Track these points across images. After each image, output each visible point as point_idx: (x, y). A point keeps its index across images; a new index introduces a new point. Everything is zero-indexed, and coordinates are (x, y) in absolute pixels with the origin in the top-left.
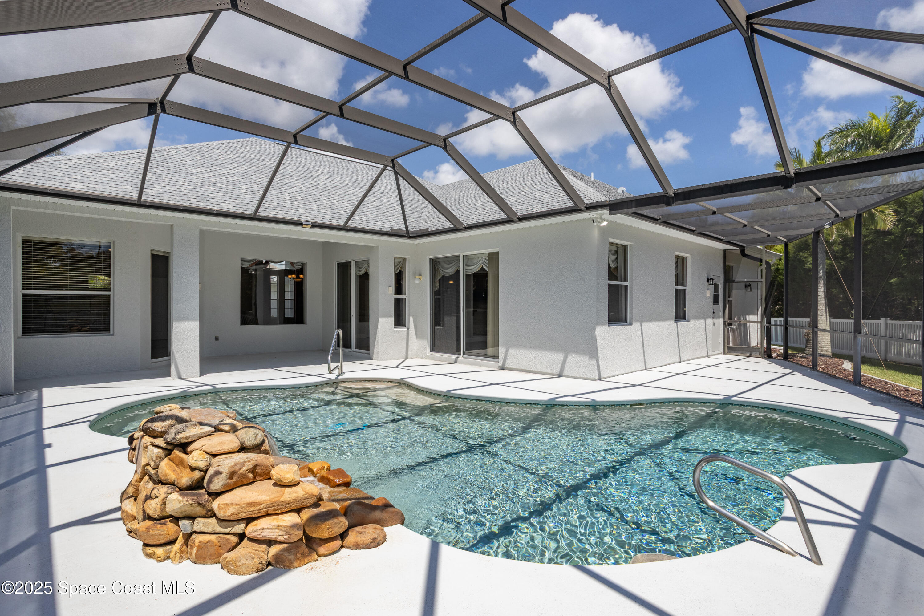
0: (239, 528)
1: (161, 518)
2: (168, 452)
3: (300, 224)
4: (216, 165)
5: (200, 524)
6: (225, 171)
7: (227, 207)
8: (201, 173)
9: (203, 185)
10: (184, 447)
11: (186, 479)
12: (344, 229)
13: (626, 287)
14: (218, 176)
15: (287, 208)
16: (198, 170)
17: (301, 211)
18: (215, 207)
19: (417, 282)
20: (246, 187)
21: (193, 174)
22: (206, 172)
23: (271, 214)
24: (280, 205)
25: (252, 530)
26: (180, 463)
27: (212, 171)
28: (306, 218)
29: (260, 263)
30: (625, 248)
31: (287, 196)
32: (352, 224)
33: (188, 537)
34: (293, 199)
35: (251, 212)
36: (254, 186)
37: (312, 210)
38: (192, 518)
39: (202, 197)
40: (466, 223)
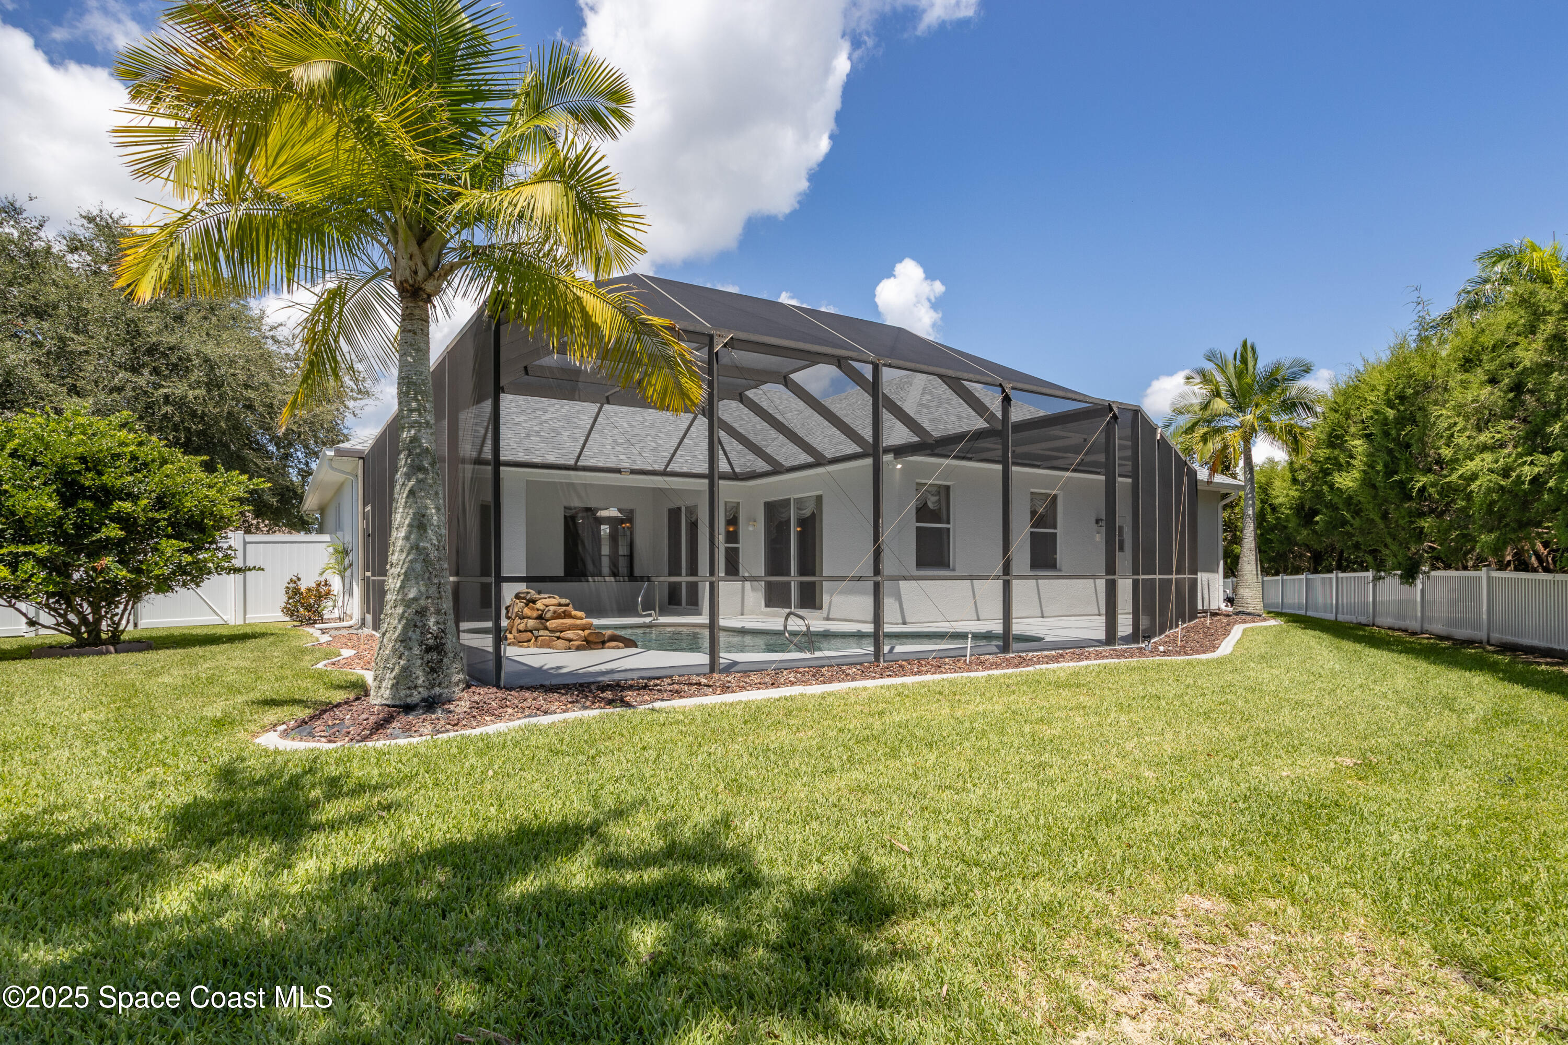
0: (558, 634)
1: (526, 631)
2: (527, 605)
3: (618, 471)
4: (539, 409)
5: (541, 632)
6: (547, 416)
7: (551, 458)
8: (525, 421)
9: (528, 436)
10: (534, 602)
11: (535, 614)
12: (664, 473)
13: (948, 529)
14: (541, 423)
15: (607, 455)
16: (522, 418)
17: (622, 457)
18: (538, 460)
19: (751, 529)
20: (567, 433)
21: (519, 424)
22: (530, 419)
23: (592, 462)
24: (601, 452)
25: (563, 635)
26: (532, 609)
27: (536, 417)
28: (626, 465)
29: (588, 510)
30: (947, 488)
31: (609, 440)
32: (673, 467)
33: (536, 638)
34: (615, 442)
35: (572, 462)
36: (576, 431)
37: (633, 454)
38: (538, 630)
39: (527, 451)
40: (787, 464)
